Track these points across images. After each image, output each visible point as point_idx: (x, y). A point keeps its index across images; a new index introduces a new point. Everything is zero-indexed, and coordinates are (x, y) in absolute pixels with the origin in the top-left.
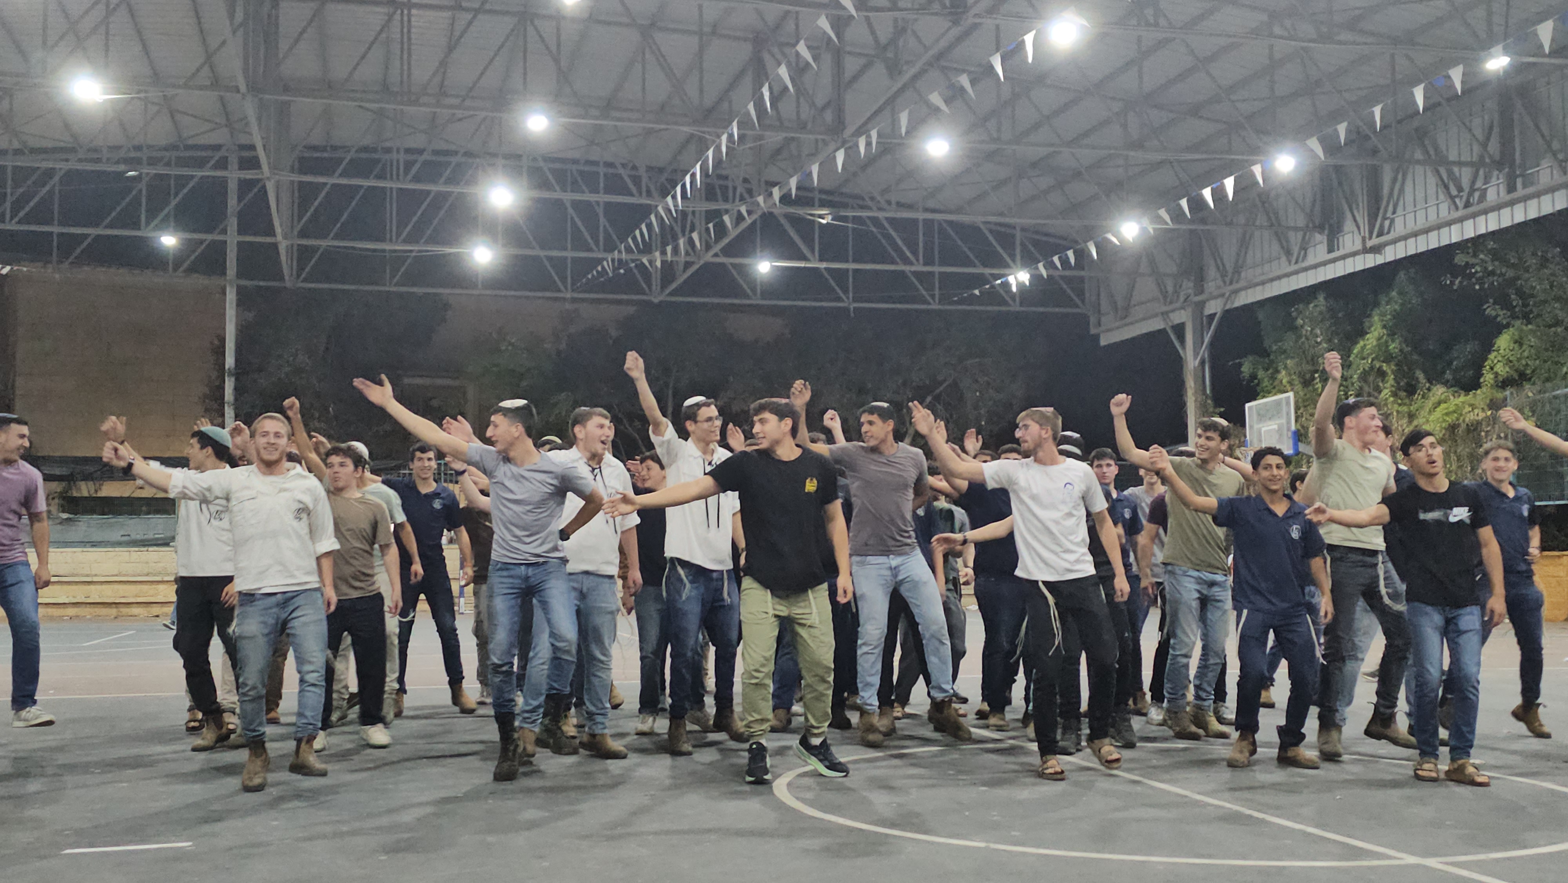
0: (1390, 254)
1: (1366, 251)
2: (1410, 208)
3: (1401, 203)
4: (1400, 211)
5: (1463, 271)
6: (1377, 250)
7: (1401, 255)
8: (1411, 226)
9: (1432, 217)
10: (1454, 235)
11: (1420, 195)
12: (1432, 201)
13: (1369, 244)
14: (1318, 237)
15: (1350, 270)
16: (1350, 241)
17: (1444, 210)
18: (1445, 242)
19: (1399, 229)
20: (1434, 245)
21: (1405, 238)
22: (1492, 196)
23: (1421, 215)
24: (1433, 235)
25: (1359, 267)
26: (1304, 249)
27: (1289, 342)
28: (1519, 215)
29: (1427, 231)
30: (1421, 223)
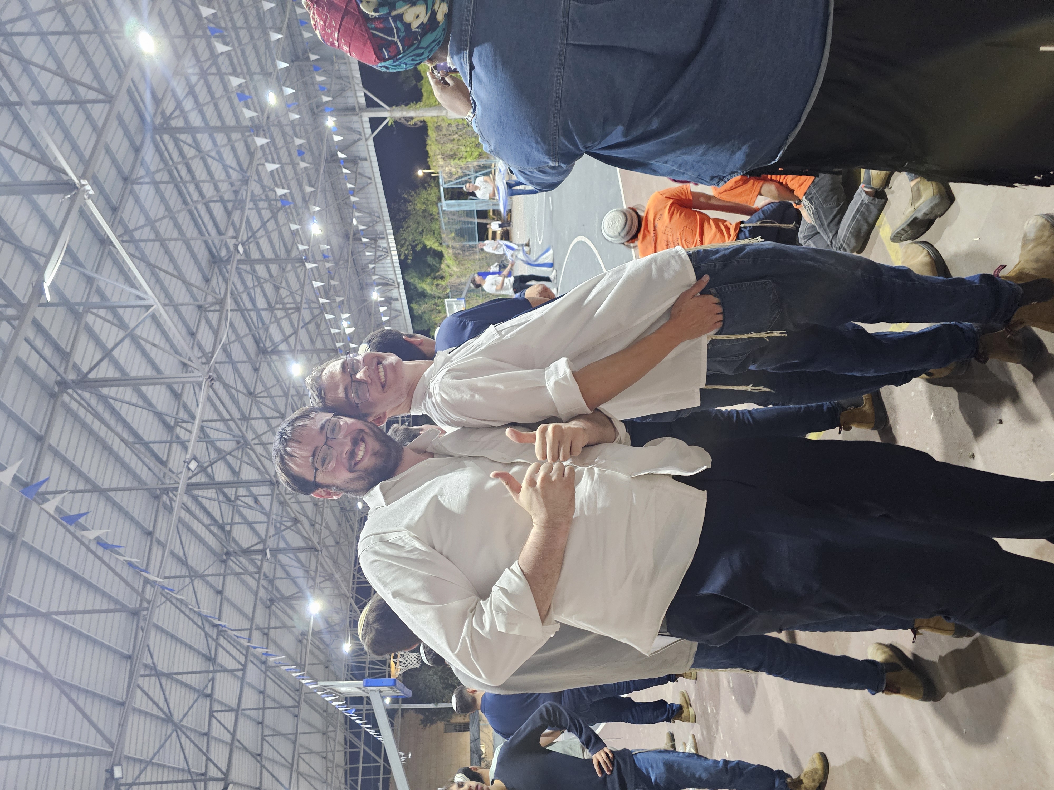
0: (400, 280)
1: (399, 287)
2: (386, 272)
4: (387, 276)
5: (406, 256)
6: (398, 284)
7: (401, 276)
8: (392, 272)
9: (390, 265)
10: (396, 259)
11: (382, 269)
12: (385, 265)
13: (397, 286)
14: (393, 305)
15: (404, 294)
16: (394, 293)
17: (388, 260)
18: (398, 261)
19: (392, 277)
20: (398, 265)
21: (396, 274)
22: (385, 245)
23: (388, 269)
24: (395, 265)
25: (404, 291)
26: (396, 310)
27: (426, 317)
28: (391, 238)
29: (394, 267)
30: (391, 269)
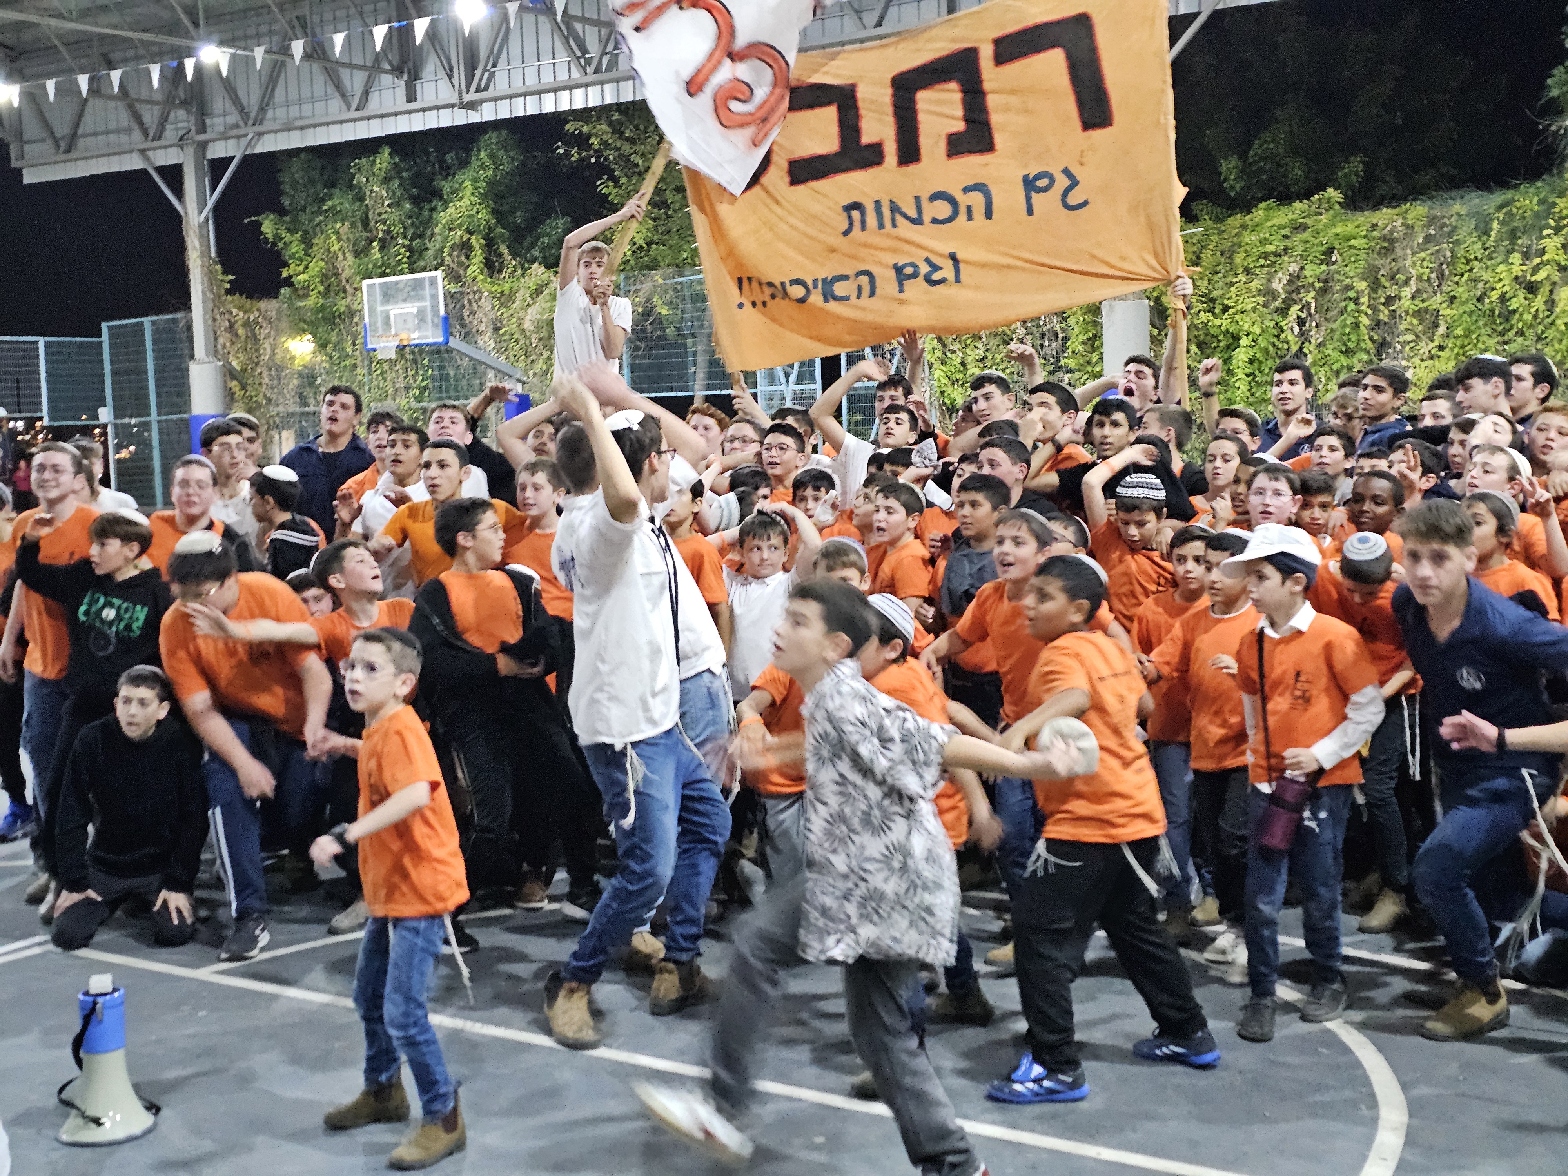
0: (488, 113)
1: (460, 104)
2: (516, 62)
3: (504, 55)
4: (502, 63)
6: (472, 106)
7: (502, 115)
8: (518, 85)
9: (547, 78)
11: (530, 48)
13: (467, 98)
14: (387, 79)
19: (501, 85)
21: (510, 97)
25: (446, 125)
26: (366, 93)
30: (532, 82)
